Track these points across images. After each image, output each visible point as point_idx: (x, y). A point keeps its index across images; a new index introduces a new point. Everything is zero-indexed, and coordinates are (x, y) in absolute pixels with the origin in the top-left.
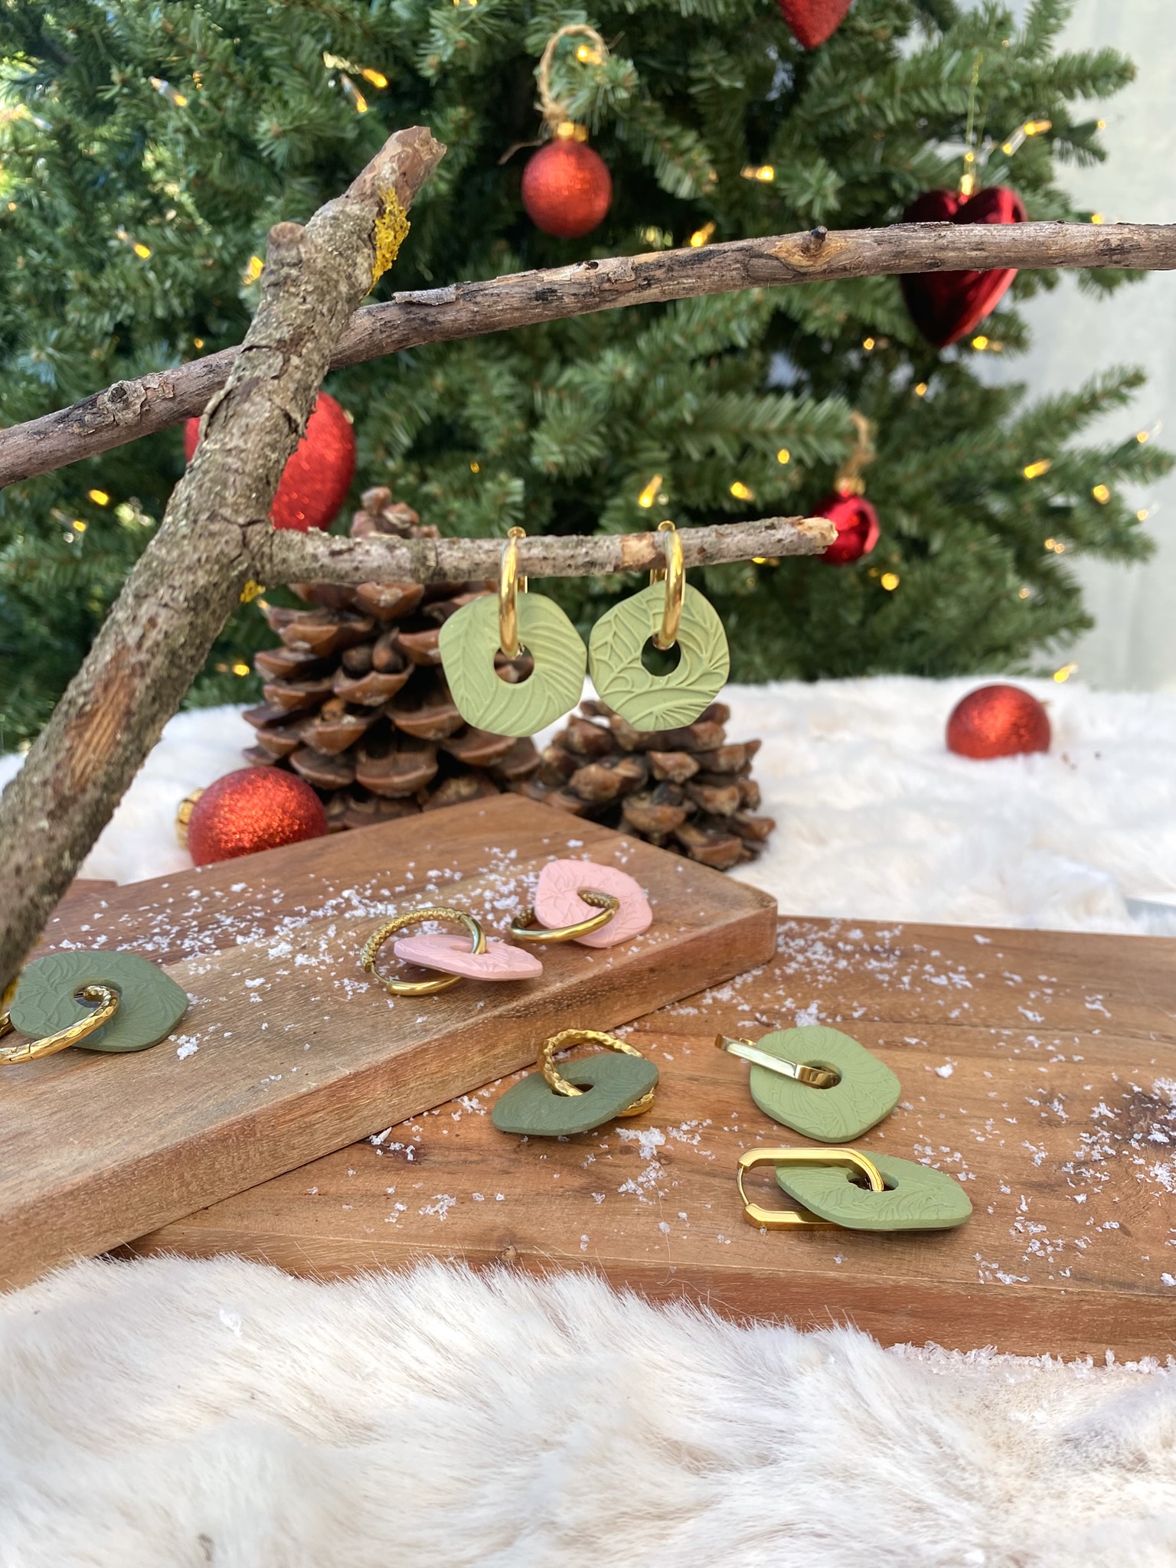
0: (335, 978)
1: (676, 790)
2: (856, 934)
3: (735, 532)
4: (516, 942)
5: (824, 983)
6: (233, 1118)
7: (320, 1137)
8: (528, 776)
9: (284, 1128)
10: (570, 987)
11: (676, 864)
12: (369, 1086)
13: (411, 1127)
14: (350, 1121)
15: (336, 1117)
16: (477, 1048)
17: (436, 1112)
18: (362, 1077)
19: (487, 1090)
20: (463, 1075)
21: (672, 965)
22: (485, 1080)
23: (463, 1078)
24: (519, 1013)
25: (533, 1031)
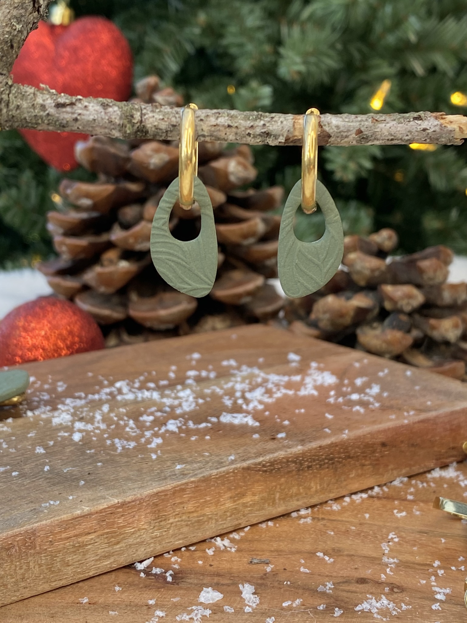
6: (16, 530)
7: (91, 557)
9: (60, 545)
10: (310, 450)
11: (405, 370)
12: (134, 516)
13: (171, 558)
14: (118, 546)
15: (106, 541)
16: (228, 495)
17: (192, 548)
18: (128, 507)
19: (238, 534)
20: (216, 518)
21: (402, 442)
22: (236, 525)
23: (217, 520)
24: (265, 469)
25: (278, 486)
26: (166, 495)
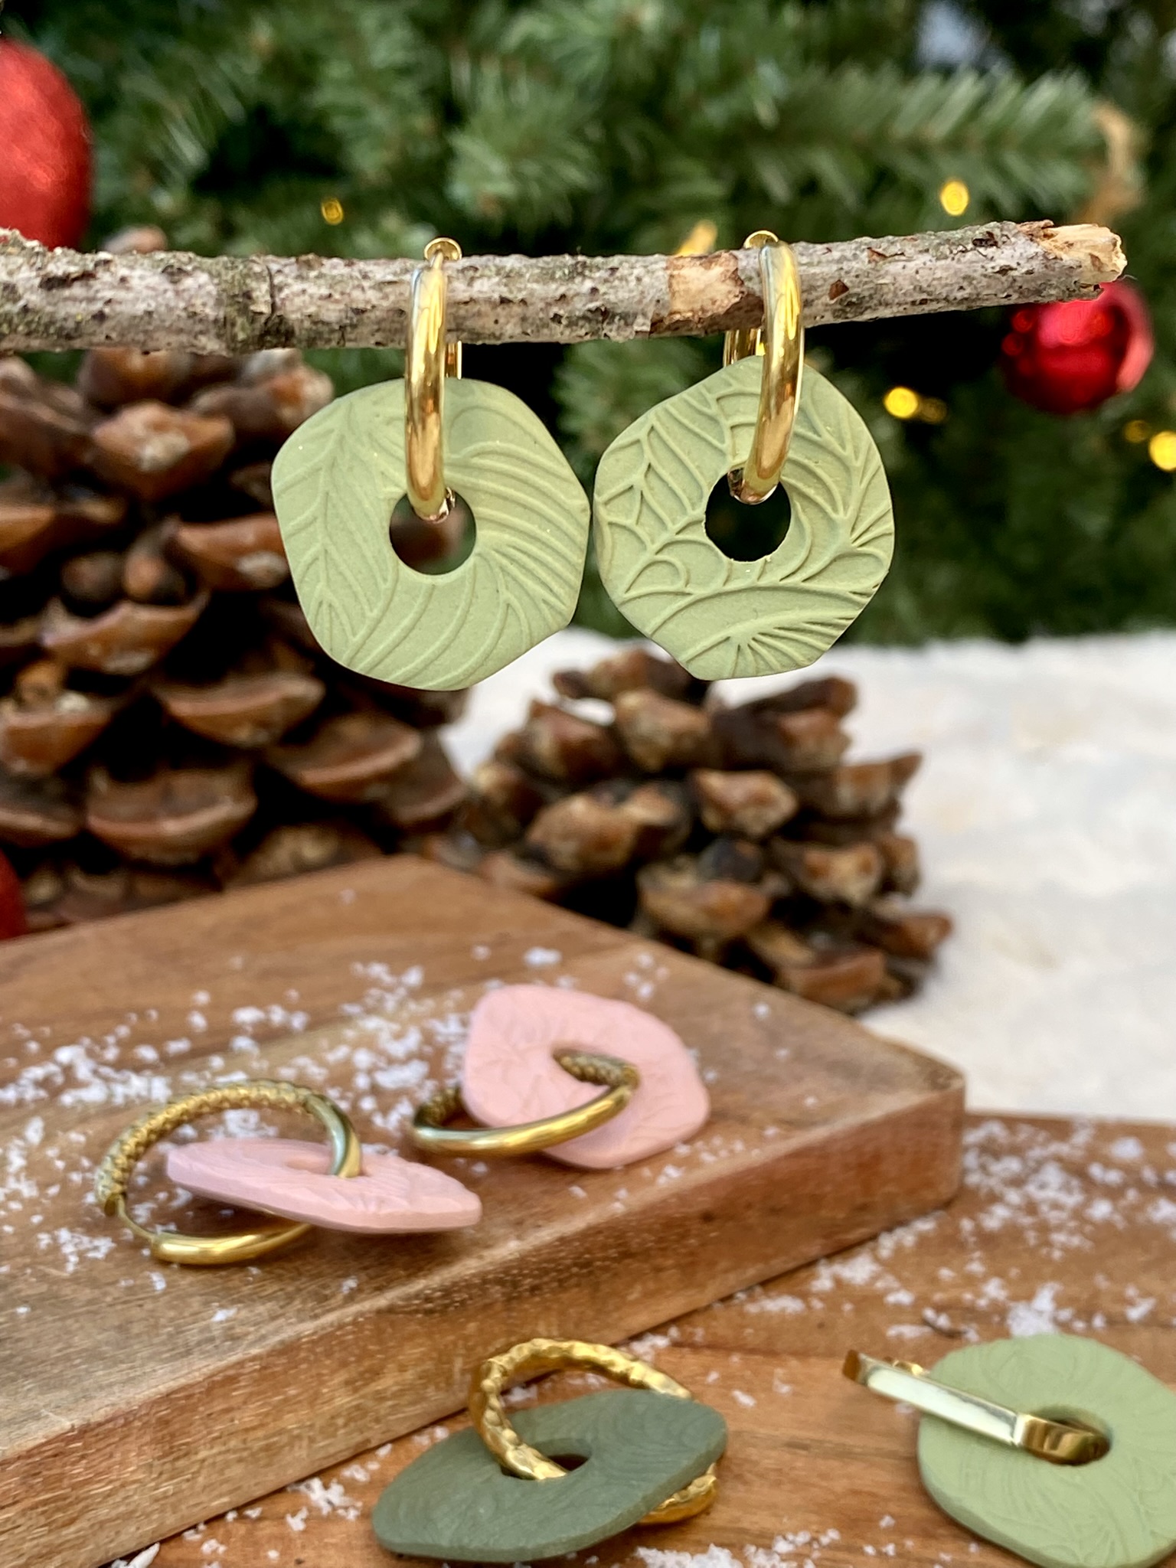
0: (40, 1228)
1: (748, 851)
2: (1128, 1150)
3: (909, 250)
4: (423, 1155)
5: (1065, 1249)
8: (443, 824)
10: (538, 1250)
11: (753, 1001)
12: (111, 1456)
13: (202, 1543)
14: (72, 1529)
15: (43, 1520)
16: (342, 1376)
17: (253, 1513)
18: (97, 1435)
19: (363, 1466)
20: (311, 1434)
21: (749, 1206)
22: (358, 1445)
23: (312, 1440)
24: (430, 1305)
25: (460, 1343)
26: (188, 1397)
